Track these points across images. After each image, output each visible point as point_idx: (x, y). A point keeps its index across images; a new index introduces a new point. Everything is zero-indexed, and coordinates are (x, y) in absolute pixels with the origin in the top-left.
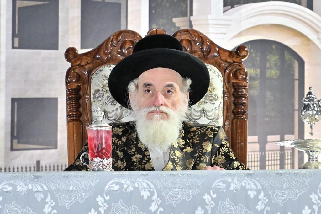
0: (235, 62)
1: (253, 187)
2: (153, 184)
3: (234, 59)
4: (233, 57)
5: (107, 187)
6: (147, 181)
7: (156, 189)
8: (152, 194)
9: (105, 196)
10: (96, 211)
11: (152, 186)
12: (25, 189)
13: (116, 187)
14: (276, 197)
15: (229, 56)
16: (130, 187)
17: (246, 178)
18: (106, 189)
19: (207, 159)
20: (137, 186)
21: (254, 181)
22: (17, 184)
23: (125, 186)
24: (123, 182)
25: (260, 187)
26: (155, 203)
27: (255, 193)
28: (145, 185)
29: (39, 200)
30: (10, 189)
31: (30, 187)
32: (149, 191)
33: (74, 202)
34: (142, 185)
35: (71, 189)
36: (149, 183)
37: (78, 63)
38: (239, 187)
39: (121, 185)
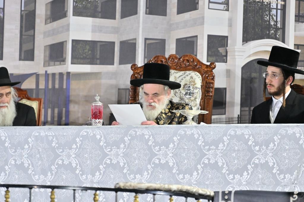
0: (208, 70)
1: (148, 134)
2: (102, 132)
3: (208, 69)
4: (208, 68)
5: (81, 133)
6: (99, 131)
7: (103, 134)
8: (101, 137)
9: (80, 138)
10: (75, 145)
11: (101, 133)
12: (44, 135)
13: (85, 134)
14: (158, 139)
15: (206, 68)
16: (91, 134)
17: (144, 129)
18: (80, 134)
19: (176, 120)
20: (94, 133)
21: (148, 130)
22: (41, 132)
23: (89, 133)
24: (88, 131)
25: (150, 133)
26: (102, 141)
27: (148, 137)
28: (98, 132)
29: (50, 139)
30: (37, 134)
31: (47, 133)
32: (100, 136)
33: (66, 141)
34: (97, 132)
35: (65, 134)
36: (100, 132)
37: (136, 71)
38: (141, 134)
39: (88, 132)
